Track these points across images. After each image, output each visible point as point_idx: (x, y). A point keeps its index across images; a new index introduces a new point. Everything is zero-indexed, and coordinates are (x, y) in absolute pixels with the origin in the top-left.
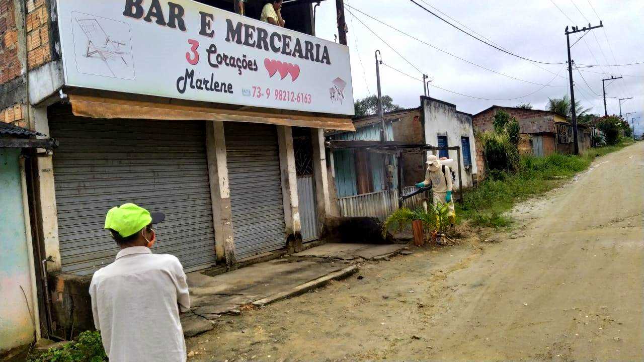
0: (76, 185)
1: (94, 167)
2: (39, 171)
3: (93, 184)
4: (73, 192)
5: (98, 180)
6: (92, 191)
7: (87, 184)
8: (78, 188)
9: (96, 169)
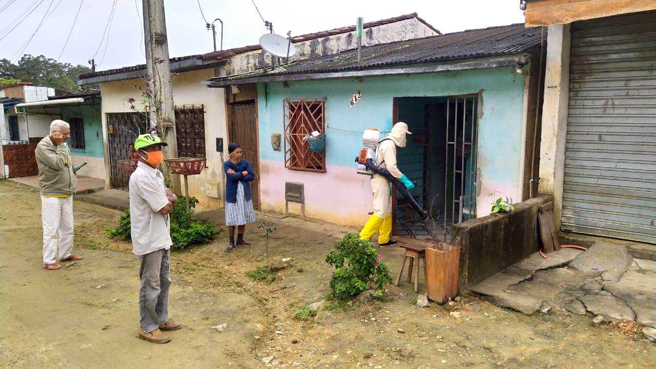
0: (603, 102)
1: (631, 80)
2: (545, 88)
3: (623, 102)
4: (597, 111)
5: (634, 98)
6: (622, 111)
7: (617, 102)
8: (605, 108)
9: (632, 84)
